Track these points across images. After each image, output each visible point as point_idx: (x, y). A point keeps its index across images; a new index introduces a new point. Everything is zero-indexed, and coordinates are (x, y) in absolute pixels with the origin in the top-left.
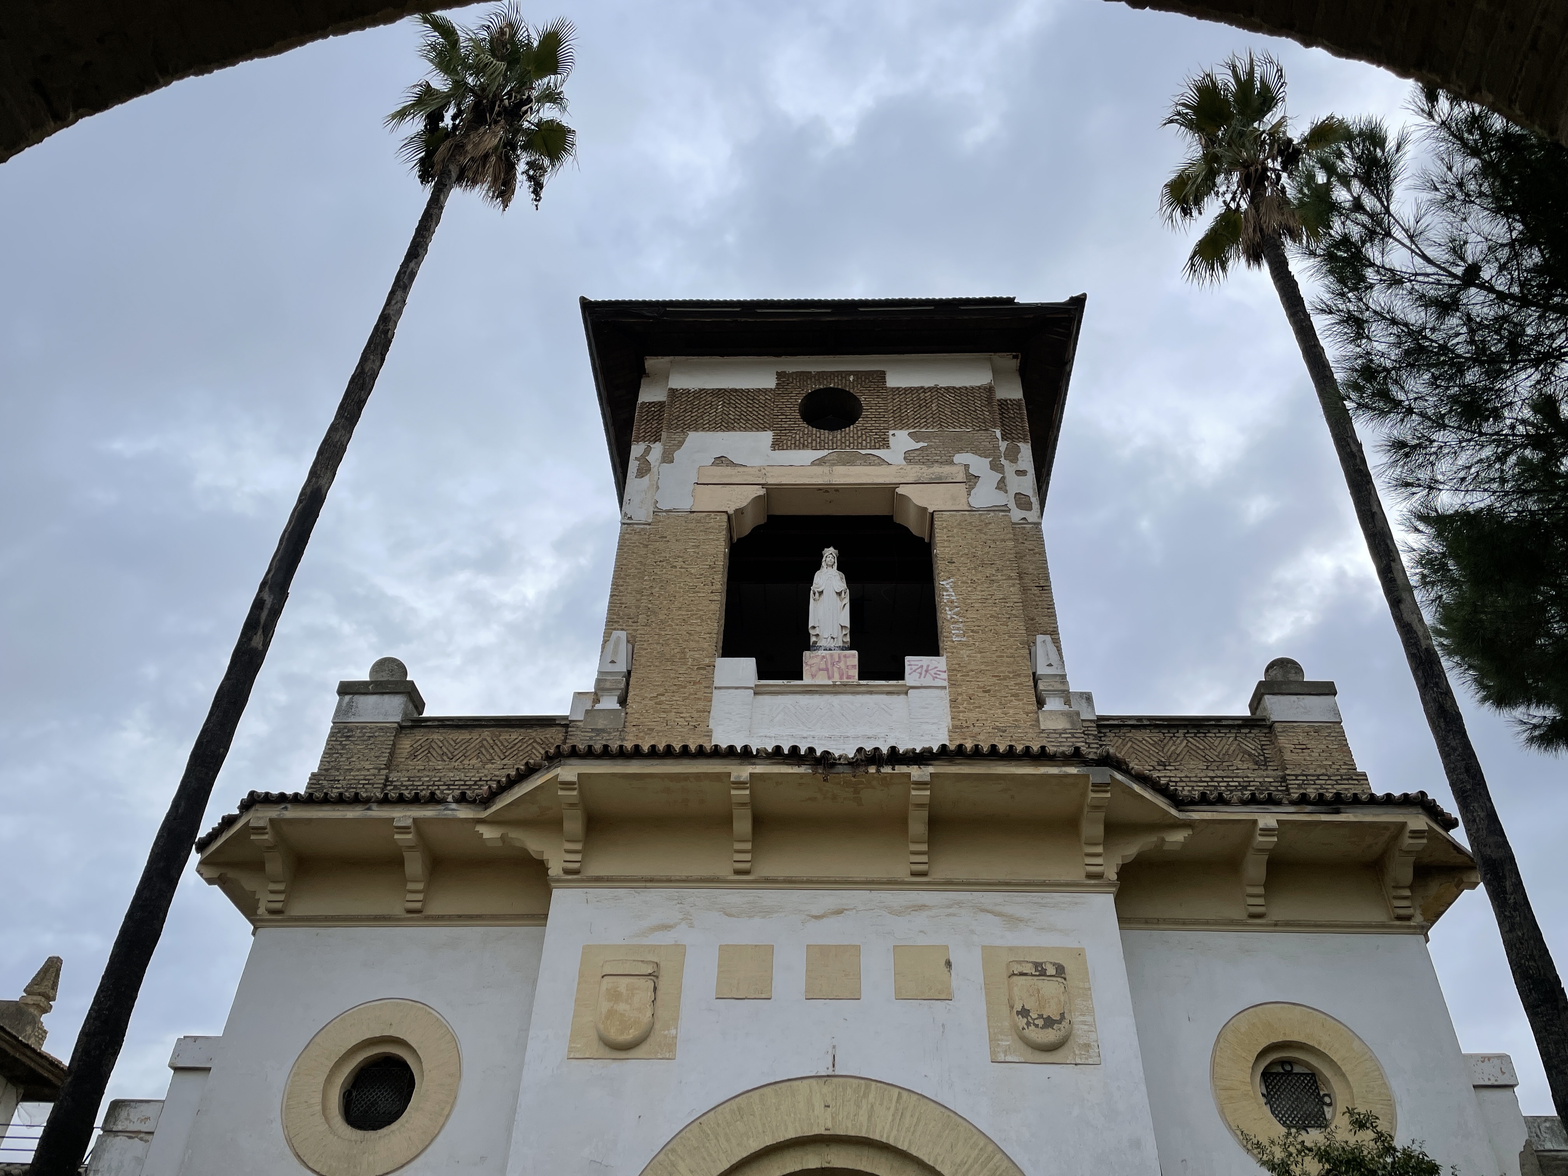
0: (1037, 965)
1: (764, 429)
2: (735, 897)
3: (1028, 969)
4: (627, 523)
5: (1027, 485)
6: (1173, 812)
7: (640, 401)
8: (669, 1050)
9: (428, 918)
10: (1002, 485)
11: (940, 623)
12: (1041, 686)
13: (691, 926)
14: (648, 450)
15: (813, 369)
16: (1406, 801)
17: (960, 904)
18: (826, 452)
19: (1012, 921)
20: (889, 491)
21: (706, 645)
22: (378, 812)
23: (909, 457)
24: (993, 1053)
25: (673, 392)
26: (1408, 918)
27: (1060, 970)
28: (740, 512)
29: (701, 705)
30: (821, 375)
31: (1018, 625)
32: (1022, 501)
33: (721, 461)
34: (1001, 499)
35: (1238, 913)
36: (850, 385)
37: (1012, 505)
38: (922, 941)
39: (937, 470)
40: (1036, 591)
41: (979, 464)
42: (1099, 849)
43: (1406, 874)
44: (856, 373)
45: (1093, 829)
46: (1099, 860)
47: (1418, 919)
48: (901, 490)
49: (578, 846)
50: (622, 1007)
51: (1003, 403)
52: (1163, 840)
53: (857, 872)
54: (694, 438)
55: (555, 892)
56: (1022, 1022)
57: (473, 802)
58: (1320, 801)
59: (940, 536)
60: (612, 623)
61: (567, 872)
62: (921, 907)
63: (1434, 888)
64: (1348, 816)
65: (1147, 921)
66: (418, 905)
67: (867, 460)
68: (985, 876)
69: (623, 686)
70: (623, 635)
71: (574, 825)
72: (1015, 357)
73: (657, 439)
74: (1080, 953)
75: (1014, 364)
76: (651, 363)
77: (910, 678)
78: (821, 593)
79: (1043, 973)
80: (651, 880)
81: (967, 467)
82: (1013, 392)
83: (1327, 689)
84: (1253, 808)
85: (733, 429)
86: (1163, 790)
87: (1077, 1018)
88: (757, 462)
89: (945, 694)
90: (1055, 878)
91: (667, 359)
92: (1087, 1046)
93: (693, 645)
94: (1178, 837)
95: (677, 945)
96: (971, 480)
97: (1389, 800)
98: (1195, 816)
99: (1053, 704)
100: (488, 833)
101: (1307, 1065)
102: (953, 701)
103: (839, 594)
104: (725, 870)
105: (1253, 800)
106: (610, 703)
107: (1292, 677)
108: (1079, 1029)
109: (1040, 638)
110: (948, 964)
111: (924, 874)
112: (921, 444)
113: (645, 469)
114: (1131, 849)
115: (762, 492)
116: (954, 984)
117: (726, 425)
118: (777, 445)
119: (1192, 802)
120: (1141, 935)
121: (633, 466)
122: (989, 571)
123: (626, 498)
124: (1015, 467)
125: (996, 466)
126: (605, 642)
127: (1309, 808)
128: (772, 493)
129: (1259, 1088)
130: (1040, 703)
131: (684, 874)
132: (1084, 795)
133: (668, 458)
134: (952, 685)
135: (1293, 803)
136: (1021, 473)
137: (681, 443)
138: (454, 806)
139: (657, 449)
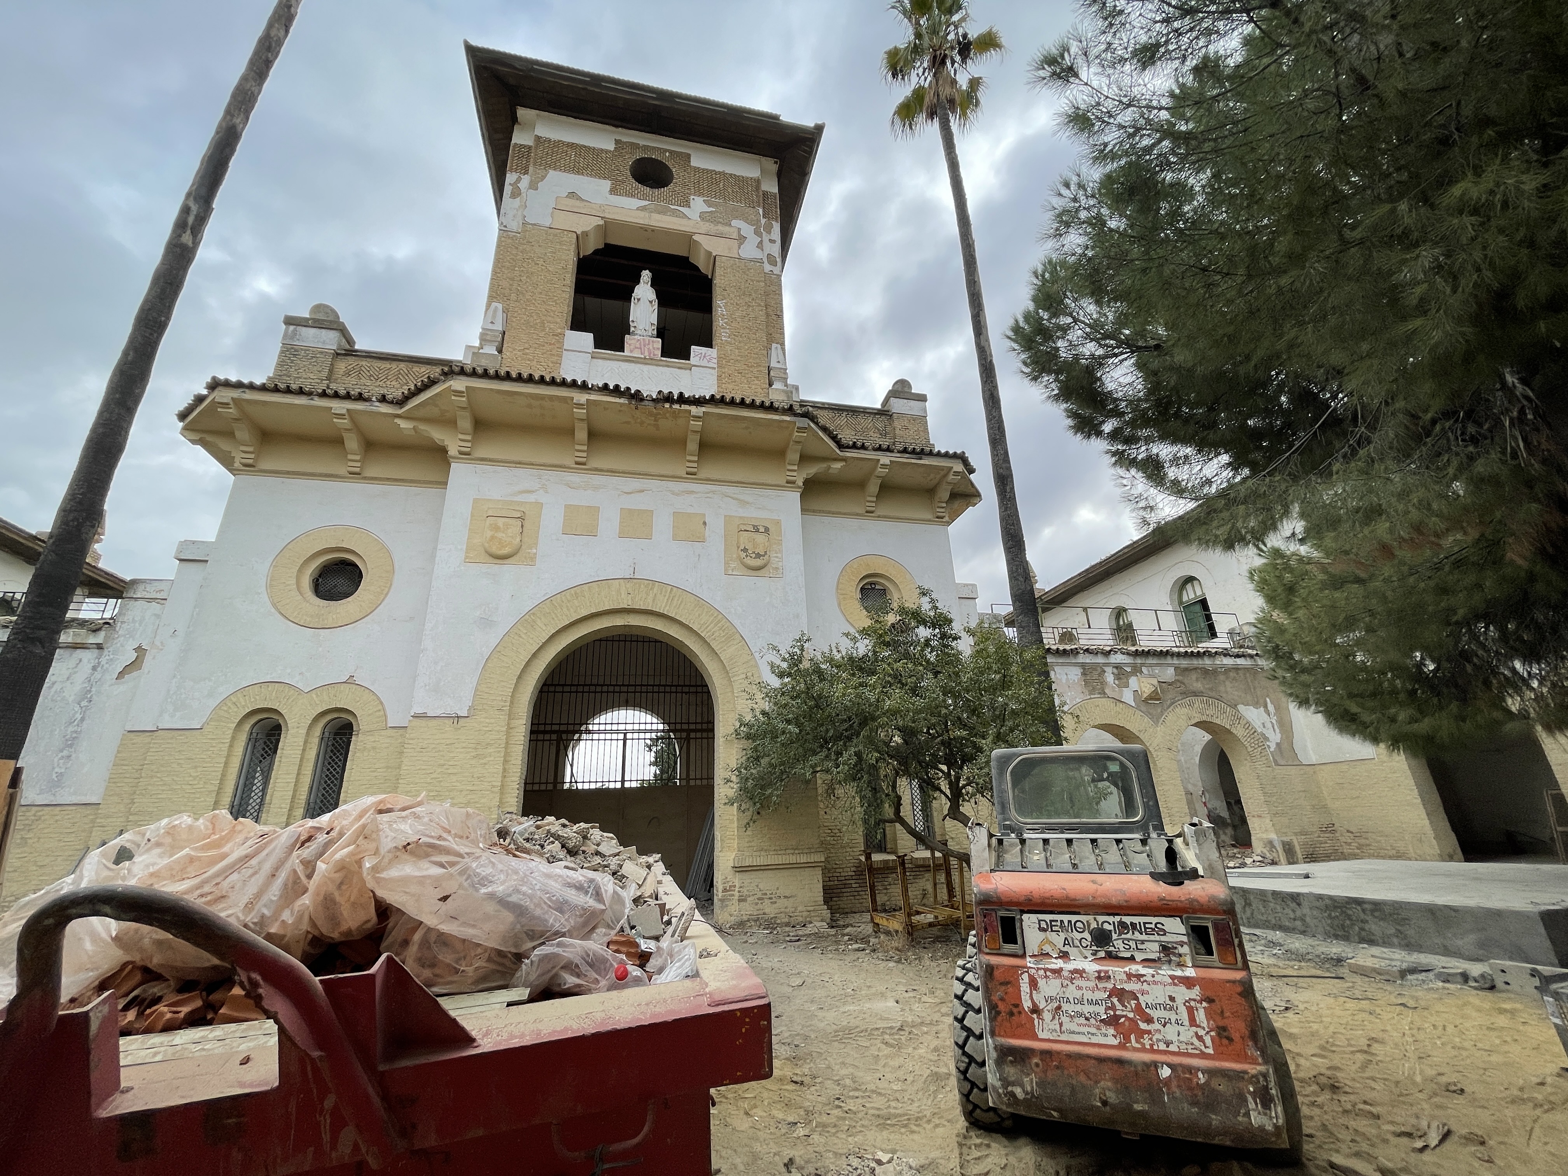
0: (754, 526)
1: (605, 178)
2: (576, 478)
3: (751, 528)
4: (504, 231)
5: (776, 249)
6: (838, 451)
7: (513, 142)
8: (531, 560)
9: (365, 478)
10: (760, 245)
11: (714, 328)
12: (772, 374)
13: (547, 492)
14: (519, 180)
15: (642, 143)
16: (955, 456)
17: (714, 492)
18: (647, 203)
19: (743, 503)
20: (688, 238)
21: (558, 320)
22: (318, 402)
23: (702, 215)
24: (726, 570)
25: (538, 138)
26: (942, 518)
27: (767, 530)
28: (585, 234)
29: (555, 359)
30: (646, 148)
31: (762, 335)
32: (771, 260)
33: (572, 195)
34: (758, 254)
35: (861, 511)
36: (665, 158)
37: (765, 260)
38: (690, 510)
39: (721, 228)
40: (774, 317)
41: (747, 230)
42: (796, 468)
43: (946, 495)
44: (671, 152)
45: (793, 456)
46: (795, 474)
47: (947, 519)
48: (695, 237)
49: (469, 438)
50: (500, 535)
51: (765, 194)
52: (829, 467)
53: (653, 470)
54: (553, 175)
55: (453, 465)
56: (744, 555)
57: (392, 402)
58: (913, 452)
59: (718, 271)
60: (492, 298)
61: (461, 453)
62: (692, 492)
63: (956, 504)
64: (926, 461)
65: (814, 511)
66: (358, 470)
67: (676, 214)
68: (729, 478)
69: (499, 339)
70: (500, 306)
71: (466, 423)
72: (776, 163)
73: (526, 173)
74: (778, 523)
75: (774, 168)
76: (522, 113)
77: (693, 360)
78: (639, 300)
79: (758, 531)
80: (520, 463)
81: (739, 229)
82: (771, 187)
83: (922, 398)
84: (879, 453)
85: (582, 174)
86: (834, 438)
87: (773, 555)
88: (599, 201)
89: (715, 373)
90: (769, 482)
91: (534, 112)
92: (777, 569)
93: (550, 319)
94: (838, 465)
95: (537, 503)
96: (742, 239)
97: (946, 455)
98: (848, 454)
99: (777, 385)
100: (404, 424)
101: (883, 585)
102: (719, 377)
103: (651, 302)
104: (569, 461)
105: (880, 449)
106: (491, 350)
107: (906, 389)
108: (774, 560)
109: (774, 345)
110: (705, 523)
111: (695, 474)
112: (711, 209)
113: (516, 194)
114: (812, 470)
115: (601, 222)
116: (707, 535)
117: (577, 170)
118: (613, 191)
119: (848, 447)
120: (810, 518)
121: (507, 189)
122: (747, 299)
123: (502, 211)
124: (769, 237)
125: (757, 233)
126: (487, 310)
127: (907, 455)
128: (607, 226)
129: (859, 596)
130: (770, 385)
131: (542, 461)
132: (791, 435)
133: (533, 186)
134: (720, 366)
135: (899, 452)
136: (772, 241)
137: (543, 178)
138: (377, 404)
139: (525, 181)
